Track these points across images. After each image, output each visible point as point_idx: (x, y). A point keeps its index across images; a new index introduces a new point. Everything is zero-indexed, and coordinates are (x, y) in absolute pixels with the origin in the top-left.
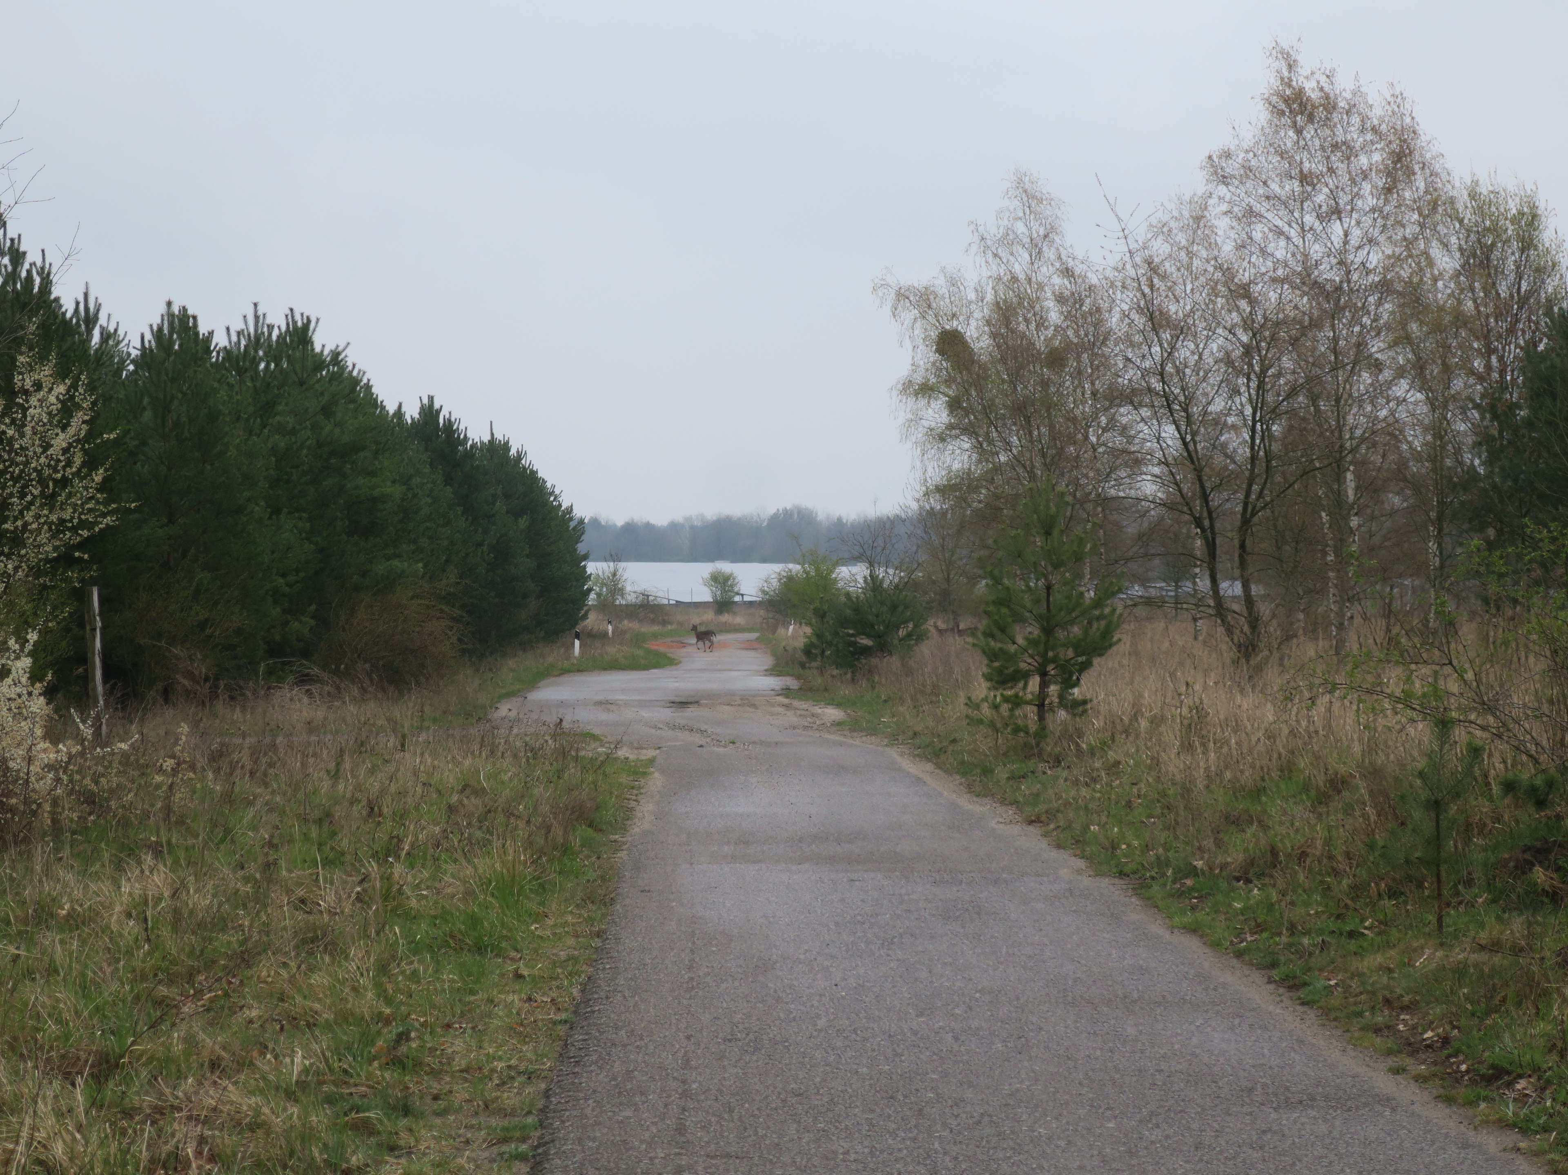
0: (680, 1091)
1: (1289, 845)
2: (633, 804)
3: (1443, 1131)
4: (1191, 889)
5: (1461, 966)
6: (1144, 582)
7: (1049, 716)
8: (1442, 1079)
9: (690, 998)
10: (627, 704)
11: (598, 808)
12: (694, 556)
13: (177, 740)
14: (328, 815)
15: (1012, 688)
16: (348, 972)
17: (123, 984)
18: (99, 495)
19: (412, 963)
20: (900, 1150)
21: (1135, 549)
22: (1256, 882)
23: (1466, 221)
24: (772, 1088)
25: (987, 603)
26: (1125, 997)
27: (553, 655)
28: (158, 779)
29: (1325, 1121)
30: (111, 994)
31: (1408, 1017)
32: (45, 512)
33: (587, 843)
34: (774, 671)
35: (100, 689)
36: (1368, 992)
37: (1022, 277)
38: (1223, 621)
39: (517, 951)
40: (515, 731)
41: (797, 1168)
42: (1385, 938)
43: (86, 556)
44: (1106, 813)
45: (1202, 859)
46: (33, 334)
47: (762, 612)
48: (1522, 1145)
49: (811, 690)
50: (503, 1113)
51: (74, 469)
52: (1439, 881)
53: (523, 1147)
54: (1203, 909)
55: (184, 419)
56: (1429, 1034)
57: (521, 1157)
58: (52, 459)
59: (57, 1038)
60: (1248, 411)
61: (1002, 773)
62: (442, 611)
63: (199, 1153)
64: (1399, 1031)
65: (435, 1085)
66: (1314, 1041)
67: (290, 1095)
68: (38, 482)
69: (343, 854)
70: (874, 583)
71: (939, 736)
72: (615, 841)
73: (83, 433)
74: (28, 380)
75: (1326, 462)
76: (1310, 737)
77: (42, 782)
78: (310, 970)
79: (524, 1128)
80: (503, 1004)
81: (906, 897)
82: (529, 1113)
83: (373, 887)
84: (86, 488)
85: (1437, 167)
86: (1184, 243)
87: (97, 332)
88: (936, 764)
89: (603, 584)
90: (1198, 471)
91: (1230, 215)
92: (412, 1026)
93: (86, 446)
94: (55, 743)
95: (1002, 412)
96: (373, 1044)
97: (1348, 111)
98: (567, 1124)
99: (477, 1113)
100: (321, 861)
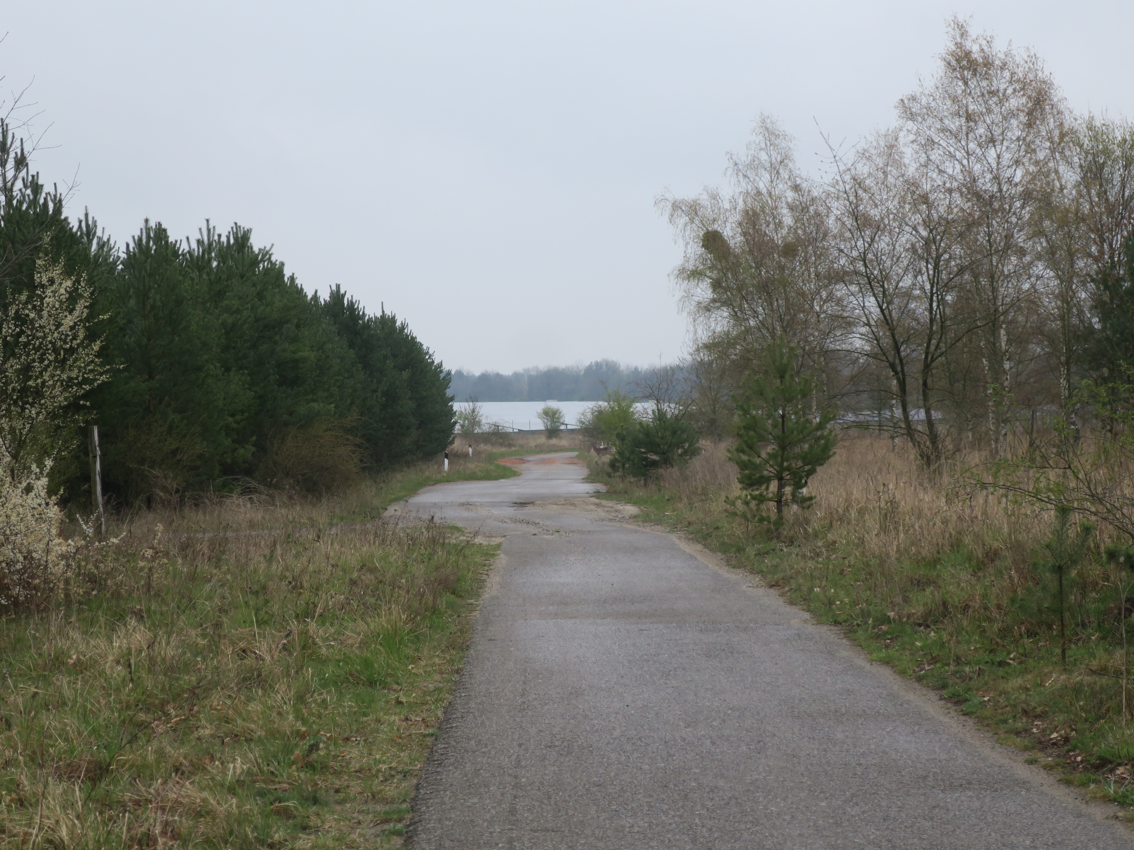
0: (513, 784)
1: (956, 600)
2: (485, 577)
3: (1064, 805)
4: (886, 633)
5: (1078, 685)
6: (855, 411)
7: (785, 510)
8: (1063, 767)
9: (522, 717)
10: (482, 505)
11: (458, 580)
12: (531, 397)
13: (155, 535)
14: (264, 588)
15: (758, 489)
16: (276, 701)
17: (113, 712)
18: (97, 360)
19: (322, 694)
20: (670, 824)
21: (849, 387)
22: (932, 627)
23: (1085, 146)
24: (579, 781)
25: (739, 428)
26: (836, 711)
27: (429, 470)
28: (141, 564)
29: (978, 798)
30: (105, 719)
31: (1040, 723)
32: (58, 372)
33: (451, 605)
34: (589, 479)
35: (100, 499)
36: (1011, 706)
37: (764, 191)
38: (911, 438)
39: (398, 684)
40: (400, 525)
41: (596, 838)
42: (1023, 665)
43: (88, 404)
44: (825, 579)
45: (893, 611)
46: (47, 244)
47: (580, 437)
48: (1120, 814)
49: (615, 492)
50: (385, 801)
51: (78, 341)
52: (1063, 625)
53: (399, 826)
54: (894, 647)
55: (159, 304)
56: (1055, 735)
57: (398, 833)
58: (63, 334)
59: (65, 752)
60: (928, 287)
61: (751, 551)
62: (348, 439)
63: (164, 833)
64: (1033, 733)
65: (337, 782)
66: (972, 741)
67: (232, 790)
68: (53, 351)
69: (273, 616)
70: (660, 416)
71: (706, 524)
72: (471, 604)
73: (85, 315)
74: (44, 278)
75: (984, 322)
76: (972, 521)
77: (56, 568)
78: (248, 701)
79: (400, 811)
80: (387, 722)
81: (680, 642)
82: (404, 801)
83: (294, 640)
84: (87, 355)
85: (1062, 107)
86: (881, 165)
87: (95, 242)
88: (704, 545)
89: (466, 418)
90: (892, 330)
91: (916, 144)
92: (321, 739)
93: (87, 324)
94: (66, 539)
95: (751, 289)
96: (292, 753)
97: (1001, 68)
98: (431, 809)
99: (366, 802)
100: (257, 621)
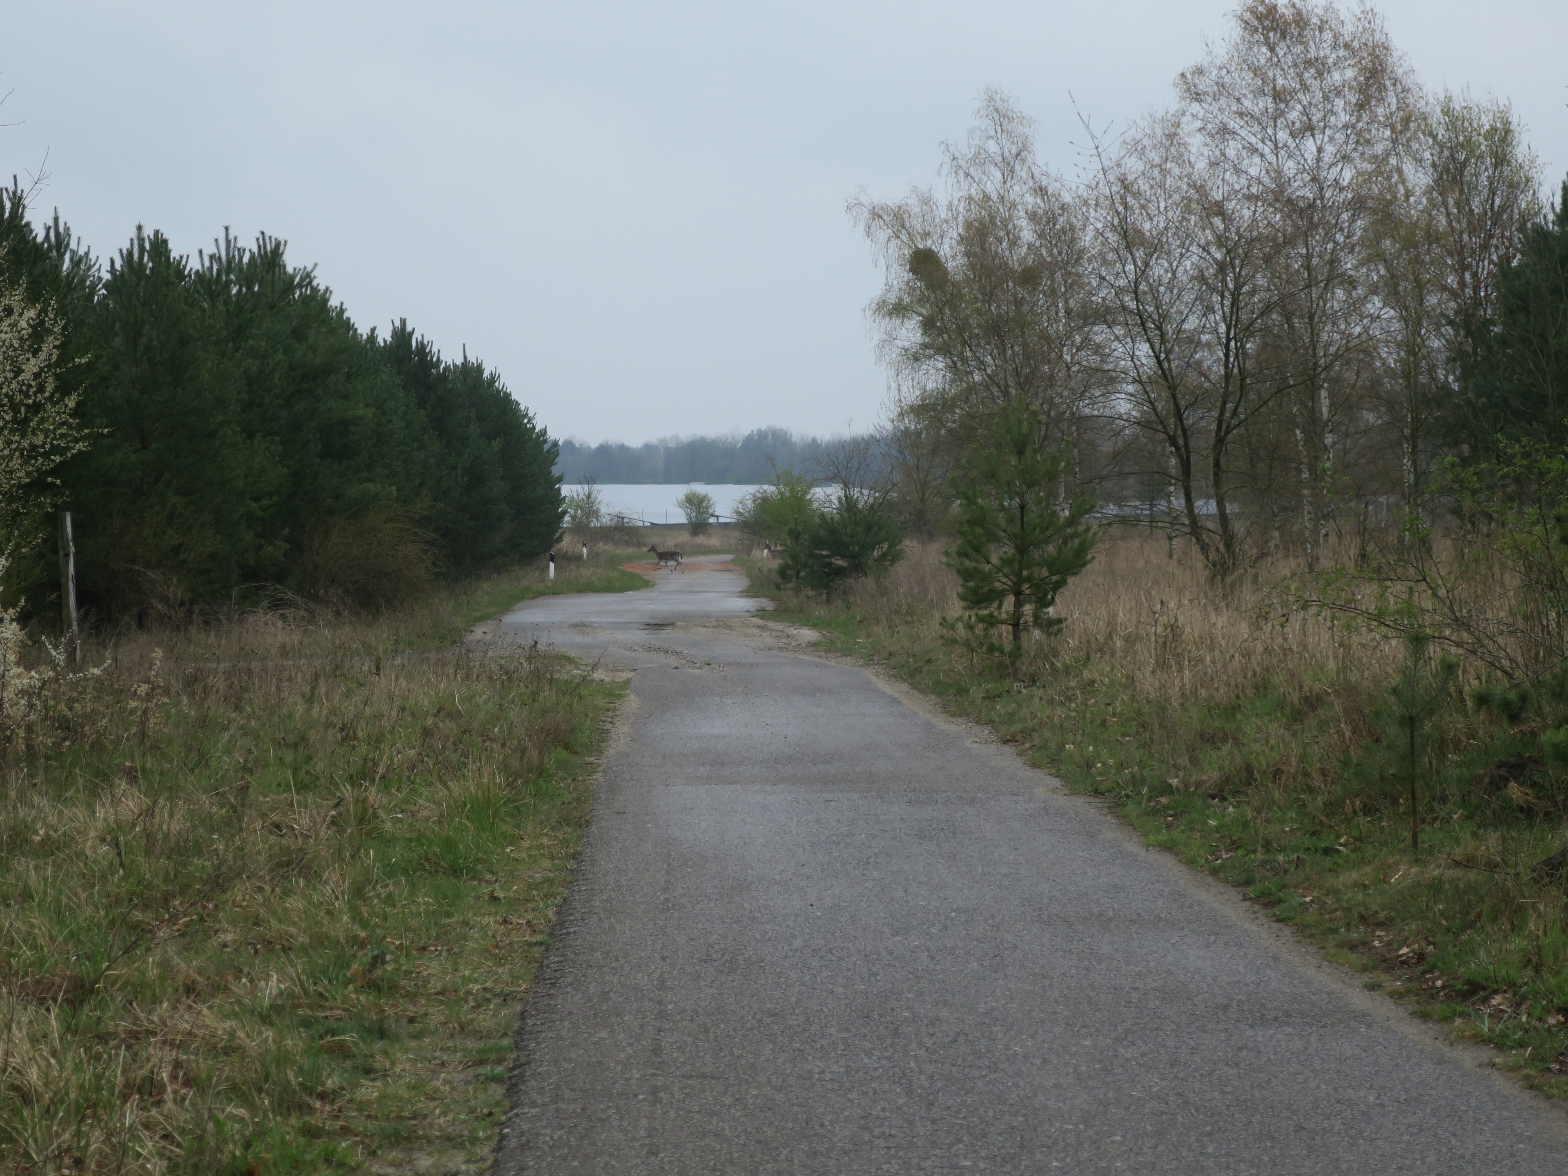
0: (656, 1011)
1: (1264, 762)
2: (608, 726)
3: (1419, 1047)
4: (1166, 807)
5: (1436, 882)
6: (1119, 501)
7: (1023, 635)
8: (1417, 995)
9: (666, 919)
10: (601, 626)
11: (573, 730)
12: (669, 478)
13: (152, 664)
14: (303, 738)
15: (986, 608)
16: (324, 895)
17: (97, 909)
18: (71, 420)
19: (387, 886)
20: (875, 1069)
21: (1110, 468)
22: (1231, 799)
23: (1440, 137)
24: (747, 1008)
25: (962, 523)
26: (1101, 915)
27: (528, 578)
28: (133, 704)
29: (1301, 1037)
30: (86, 919)
31: (1383, 933)
32: (17, 438)
33: (563, 765)
34: (750, 592)
35: (74, 614)
36: (1344, 909)
37: (994, 196)
38: (1197, 539)
39: (492, 873)
40: (490, 654)
41: (773, 1088)
42: (1359, 854)
43: (59, 482)
44: (1081, 731)
45: (1177, 777)
46: (3, 259)
47: (737, 534)
48: (1498, 1060)
49: (786, 611)
50: (478, 1035)
51: (46, 395)
52: (1414, 797)
53: (499, 1069)
54: (1178, 827)
55: (155, 343)
56: (1404, 950)
57: (497, 1079)
58: (24, 384)
59: (32, 964)
60: (1222, 328)
61: (976, 693)
62: (416, 535)
63: (174, 1078)
64: (1374, 947)
65: (411, 1008)
66: (1290, 958)
67: (266, 1019)
68: (11, 407)
69: (317, 778)
70: (849, 505)
71: (914, 656)
72: (591, 763)
73: (54, 358)
75: (1300, 380)
76: (1285, 655)
77: (15, 708)
78: (285, 894)
79: (500, 1049)
80: (479, 926)
81: (882, 817)
82: (505, 1035)
83: (348, 811)
84: (58, 413)
85: (1409, 82)
86: (1157, 160)
87: (67, 257)
88: (911, 684)
89: (578, 507)
90: (1173, 389)
91: (1204, 132)
92: (388, 949)
93: (58, 371)
94: (28, 669)
95: (976, 331)
96: (348, 967)
97: (1320, 28)
98: (543, 1046)
99: (452, 1036)
100: (295, 785)
